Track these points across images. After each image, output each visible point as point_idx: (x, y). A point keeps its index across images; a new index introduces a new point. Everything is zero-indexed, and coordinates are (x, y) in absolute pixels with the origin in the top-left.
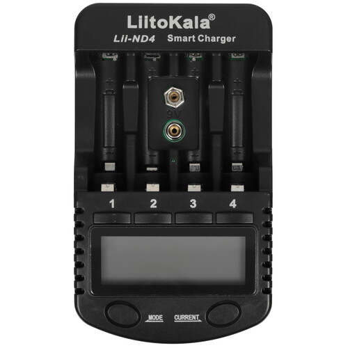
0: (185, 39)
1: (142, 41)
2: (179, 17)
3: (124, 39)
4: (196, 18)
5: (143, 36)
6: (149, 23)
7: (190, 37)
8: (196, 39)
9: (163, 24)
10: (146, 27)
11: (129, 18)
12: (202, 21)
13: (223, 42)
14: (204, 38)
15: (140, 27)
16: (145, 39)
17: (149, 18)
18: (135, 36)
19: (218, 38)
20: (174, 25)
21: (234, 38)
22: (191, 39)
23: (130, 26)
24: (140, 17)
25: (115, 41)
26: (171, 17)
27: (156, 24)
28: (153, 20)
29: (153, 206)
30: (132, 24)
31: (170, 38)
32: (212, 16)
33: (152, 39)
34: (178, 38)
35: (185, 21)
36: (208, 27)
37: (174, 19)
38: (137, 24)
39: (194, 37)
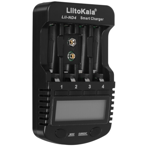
0: (87, 19)
1: (72, 19)
2: (84, 9)
3: (66, 17)
4: (90, 10)
5: (72, 16)
6: (74, 11)
7: (88, 18)
8: (90, 19)
9: (79, 12)
10: (73, 13)
11: (67, 8)
12: (92, 11)
13: (99, 20)
14: (93, 18)
15: (71, 13)
16: (73, 18)
17: (74, 9)
18: (69, 16)
19: (98, 19)
20: (83, 13)
21: (103, 19)
22: (89, 19)
23: (67, 12)
24: (71, 8)
25: (62, 18)
26: (82, 9)
27: (76, 12)
28: (75, 10)
29: (76, 88)
30: (68, 11)
31: (82, 18)
32: (96, 10)
33: (75, 18)
34: (84, 18)
35: (87, 11)
36: (94, 14)
37: (83, 10)
38: (70, 11)
39: (89, 18)
